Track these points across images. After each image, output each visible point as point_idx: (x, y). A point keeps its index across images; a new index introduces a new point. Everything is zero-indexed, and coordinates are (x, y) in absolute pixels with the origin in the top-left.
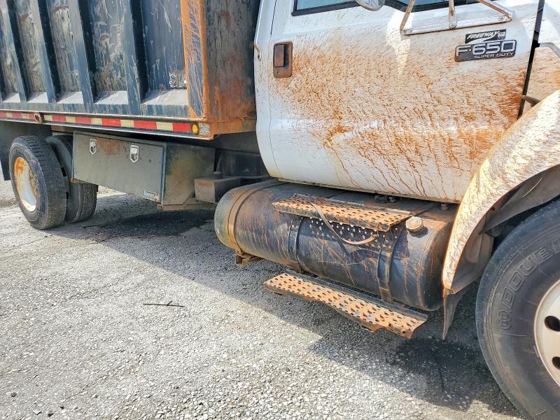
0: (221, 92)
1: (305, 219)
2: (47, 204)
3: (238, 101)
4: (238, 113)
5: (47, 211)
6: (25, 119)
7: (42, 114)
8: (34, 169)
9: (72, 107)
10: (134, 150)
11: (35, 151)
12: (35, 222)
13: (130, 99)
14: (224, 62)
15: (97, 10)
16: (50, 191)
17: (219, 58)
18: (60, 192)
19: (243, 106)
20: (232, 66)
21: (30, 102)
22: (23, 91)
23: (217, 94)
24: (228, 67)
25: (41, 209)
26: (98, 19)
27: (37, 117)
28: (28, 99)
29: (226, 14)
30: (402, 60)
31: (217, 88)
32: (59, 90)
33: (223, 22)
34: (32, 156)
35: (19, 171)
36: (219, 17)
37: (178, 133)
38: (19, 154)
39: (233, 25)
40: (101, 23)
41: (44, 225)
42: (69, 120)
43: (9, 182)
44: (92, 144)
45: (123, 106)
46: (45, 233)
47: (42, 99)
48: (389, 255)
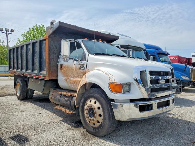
0: (51, 72)
1: (62, 95)
2: (22, 94)
3: (55, 73)
4: (55, 75)
5: (21, 96)
6: (20, 75)
7: (24, 74)
8: (20, 86)
9: (29, 73)
10: (39, 82)
11: (22, 82)
12: (19, 98)
13: (38, 72)
14: (52, 66)
15: (35, 55)
16: (23, 91)
17: (51, 66)
18: (25, 91)
19: (56, 74)
20: (54, 67)
21: (22, 71)
22: (21, 69)
23: (50, 72)
24: (53, 67)
25: (20, 95)
26: (35, 57)
27: (22, 74)
28: (21, 71)
29: (53, 59)
30: (74, 68)
31: (50, 71)
32: (27, 69)
33: (53, 60)
34: (21, 83)
35: (18, 86)
36: (52, 59)
37: (44, 79)
38: (18, 82)
39: (55, 60)
40: (36, 57)
41: (20, 99)
42: (28, 75)
43: (15, 89)
44: (33, 80)
45: (37, 73)
46: (20, 101)
47: (24, 71)
48: (70, 100)
